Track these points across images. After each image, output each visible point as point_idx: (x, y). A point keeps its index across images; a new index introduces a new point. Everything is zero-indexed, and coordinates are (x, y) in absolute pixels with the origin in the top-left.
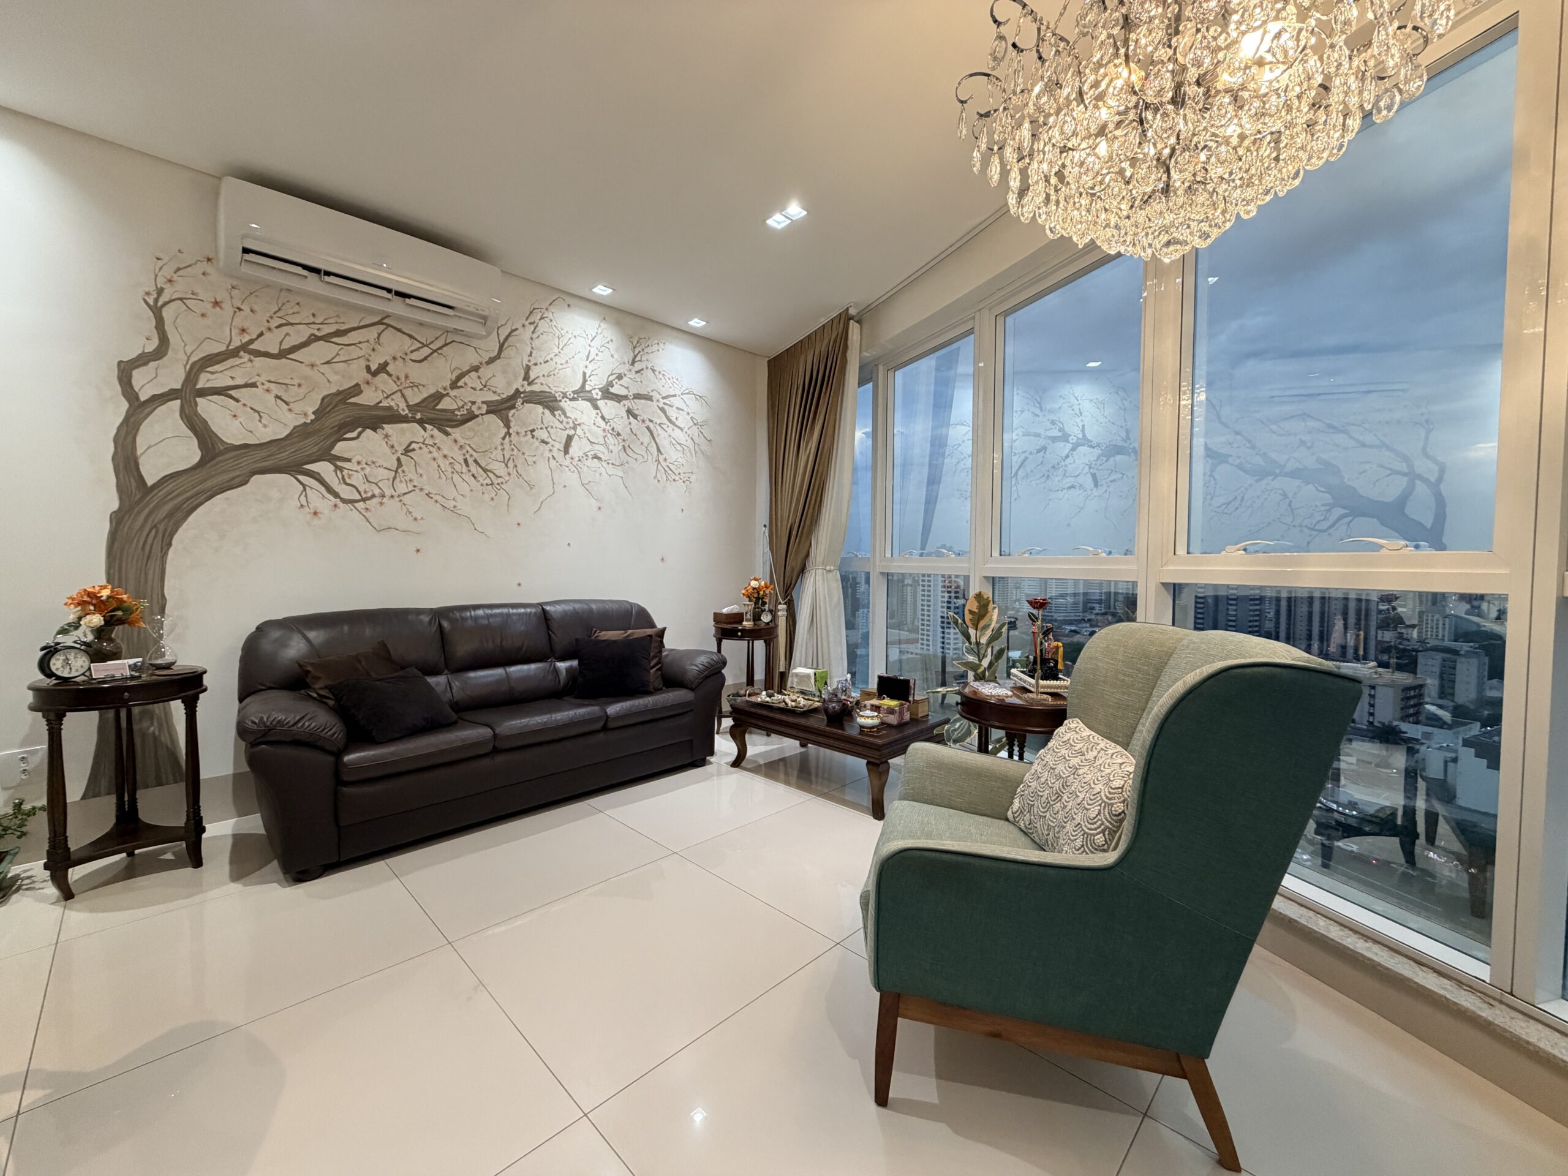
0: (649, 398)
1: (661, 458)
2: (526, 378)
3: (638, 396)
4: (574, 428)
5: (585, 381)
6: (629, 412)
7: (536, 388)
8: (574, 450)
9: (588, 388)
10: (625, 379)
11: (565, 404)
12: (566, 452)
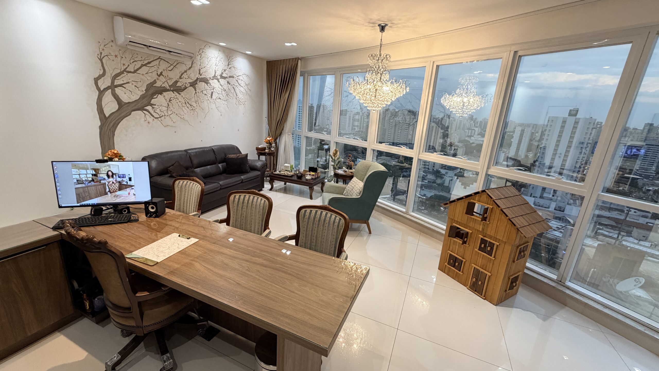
0: (233, 77)
1: (237, 97)
2: (199, 73)
3: (230, 77)
4: (213, 89)
5: (215, 73)
6: (228, 82)
7: (202, 77)
8: (214, 97)
9: (216, 75)
10: (226, 71)
11: (211, 81)
12: (212, 97)
